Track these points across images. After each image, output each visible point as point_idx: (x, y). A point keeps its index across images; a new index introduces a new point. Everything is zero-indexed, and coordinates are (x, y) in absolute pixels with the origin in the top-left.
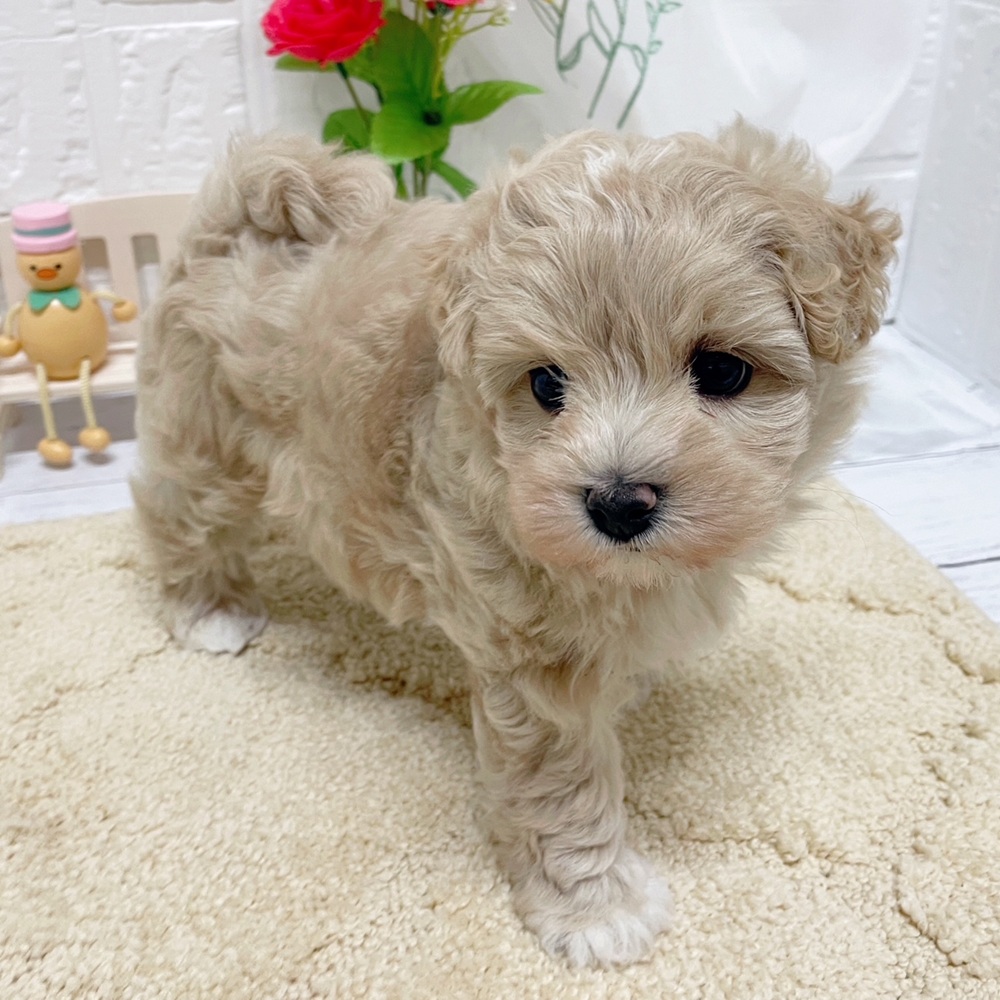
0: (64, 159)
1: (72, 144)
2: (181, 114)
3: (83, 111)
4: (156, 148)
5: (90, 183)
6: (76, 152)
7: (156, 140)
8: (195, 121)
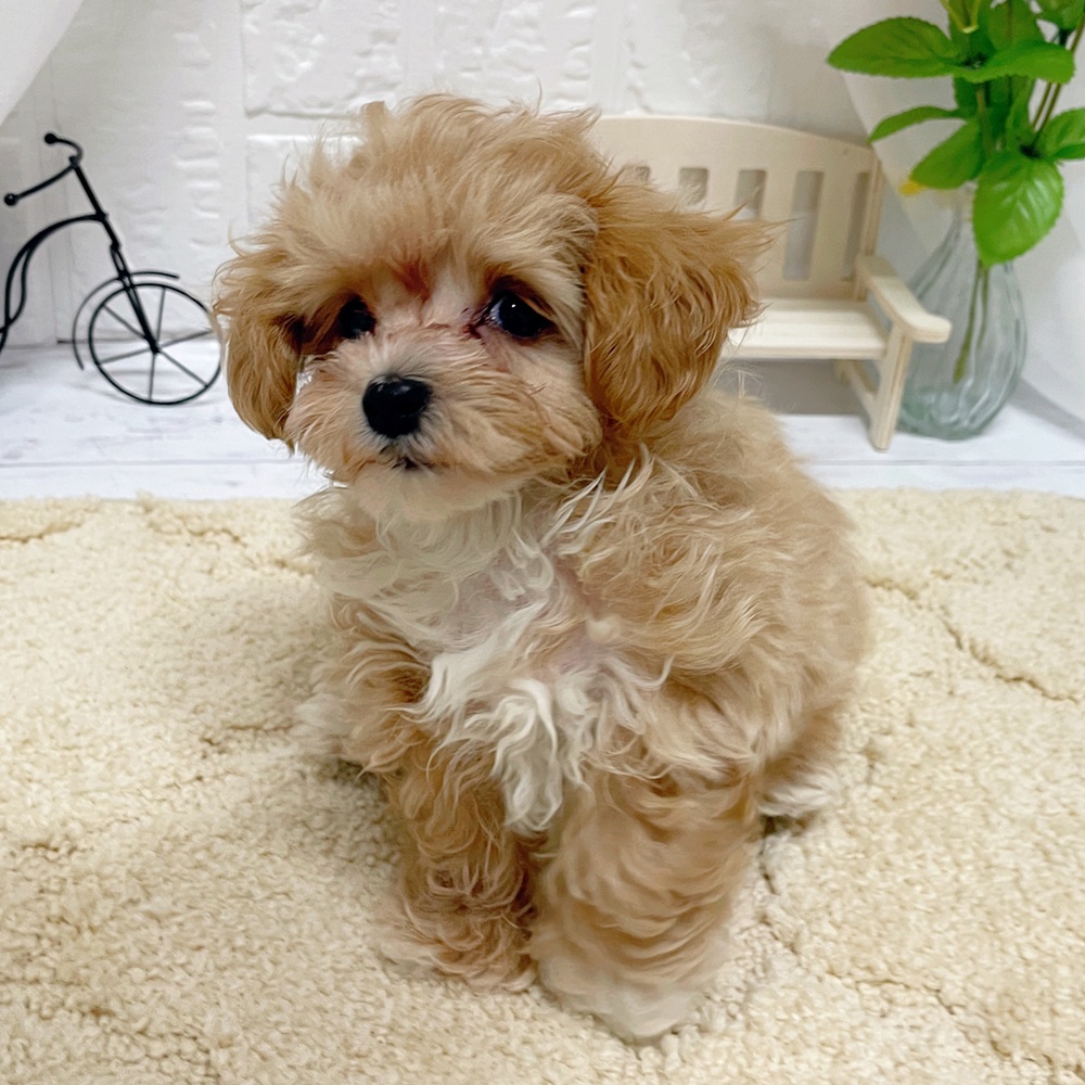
0: (367, 53)
1: (379, 36)
2: (514, 13)
6: (381, 46)
8: (531, 23)
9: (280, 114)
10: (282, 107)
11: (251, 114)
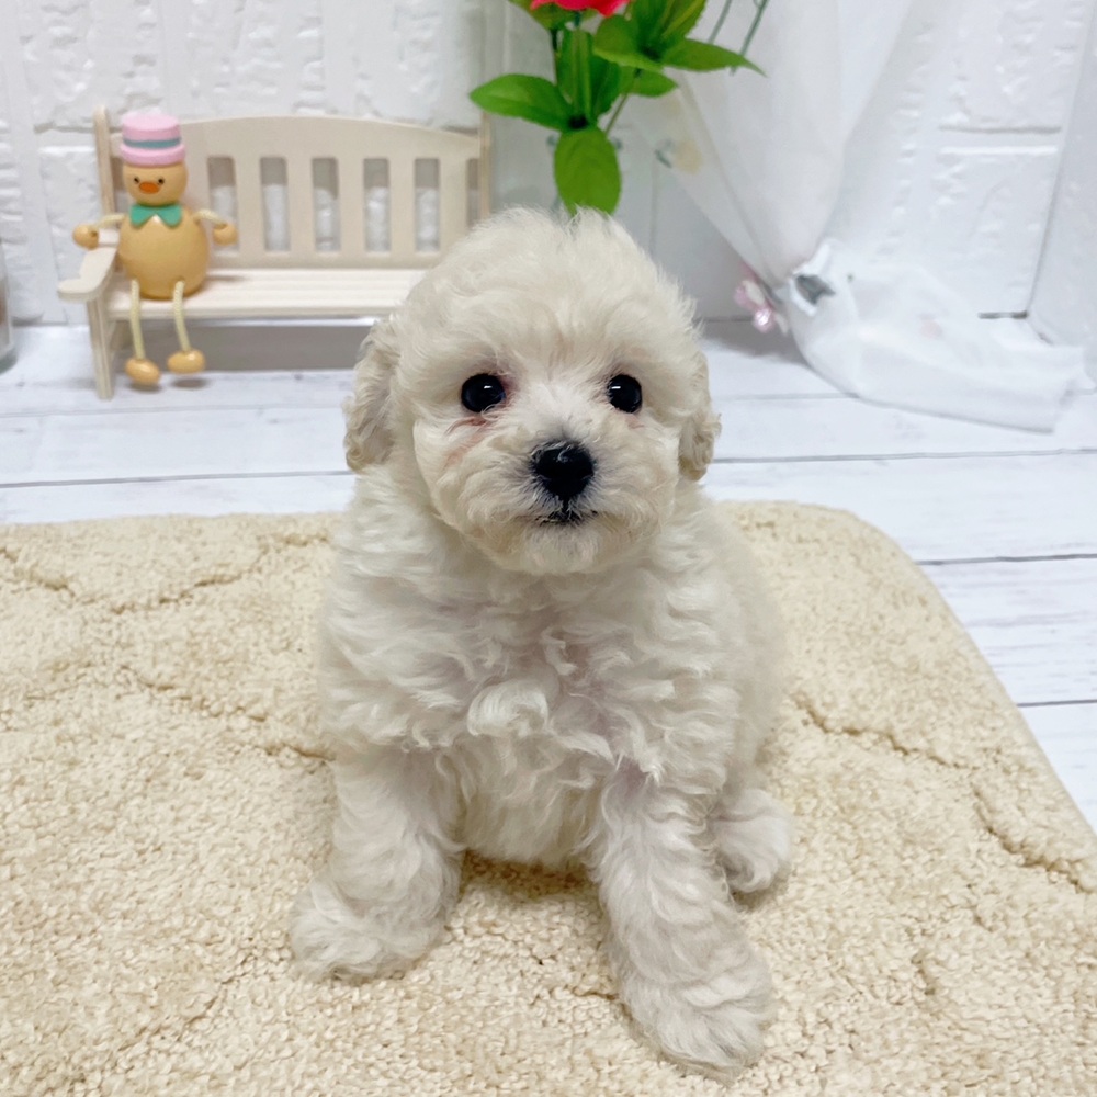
0: (131, 75)
1: (140, 60)
2: (253, 36)
3: (152, 26)
4: (226, 69)
5: (156, 102)
6: (143, 67)
7: (226, 61)
8: (268, 44)
9: (64, 129)
10: (64, 123)
11: (40, 129)
